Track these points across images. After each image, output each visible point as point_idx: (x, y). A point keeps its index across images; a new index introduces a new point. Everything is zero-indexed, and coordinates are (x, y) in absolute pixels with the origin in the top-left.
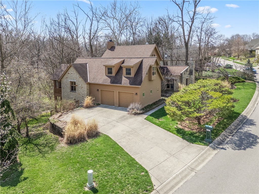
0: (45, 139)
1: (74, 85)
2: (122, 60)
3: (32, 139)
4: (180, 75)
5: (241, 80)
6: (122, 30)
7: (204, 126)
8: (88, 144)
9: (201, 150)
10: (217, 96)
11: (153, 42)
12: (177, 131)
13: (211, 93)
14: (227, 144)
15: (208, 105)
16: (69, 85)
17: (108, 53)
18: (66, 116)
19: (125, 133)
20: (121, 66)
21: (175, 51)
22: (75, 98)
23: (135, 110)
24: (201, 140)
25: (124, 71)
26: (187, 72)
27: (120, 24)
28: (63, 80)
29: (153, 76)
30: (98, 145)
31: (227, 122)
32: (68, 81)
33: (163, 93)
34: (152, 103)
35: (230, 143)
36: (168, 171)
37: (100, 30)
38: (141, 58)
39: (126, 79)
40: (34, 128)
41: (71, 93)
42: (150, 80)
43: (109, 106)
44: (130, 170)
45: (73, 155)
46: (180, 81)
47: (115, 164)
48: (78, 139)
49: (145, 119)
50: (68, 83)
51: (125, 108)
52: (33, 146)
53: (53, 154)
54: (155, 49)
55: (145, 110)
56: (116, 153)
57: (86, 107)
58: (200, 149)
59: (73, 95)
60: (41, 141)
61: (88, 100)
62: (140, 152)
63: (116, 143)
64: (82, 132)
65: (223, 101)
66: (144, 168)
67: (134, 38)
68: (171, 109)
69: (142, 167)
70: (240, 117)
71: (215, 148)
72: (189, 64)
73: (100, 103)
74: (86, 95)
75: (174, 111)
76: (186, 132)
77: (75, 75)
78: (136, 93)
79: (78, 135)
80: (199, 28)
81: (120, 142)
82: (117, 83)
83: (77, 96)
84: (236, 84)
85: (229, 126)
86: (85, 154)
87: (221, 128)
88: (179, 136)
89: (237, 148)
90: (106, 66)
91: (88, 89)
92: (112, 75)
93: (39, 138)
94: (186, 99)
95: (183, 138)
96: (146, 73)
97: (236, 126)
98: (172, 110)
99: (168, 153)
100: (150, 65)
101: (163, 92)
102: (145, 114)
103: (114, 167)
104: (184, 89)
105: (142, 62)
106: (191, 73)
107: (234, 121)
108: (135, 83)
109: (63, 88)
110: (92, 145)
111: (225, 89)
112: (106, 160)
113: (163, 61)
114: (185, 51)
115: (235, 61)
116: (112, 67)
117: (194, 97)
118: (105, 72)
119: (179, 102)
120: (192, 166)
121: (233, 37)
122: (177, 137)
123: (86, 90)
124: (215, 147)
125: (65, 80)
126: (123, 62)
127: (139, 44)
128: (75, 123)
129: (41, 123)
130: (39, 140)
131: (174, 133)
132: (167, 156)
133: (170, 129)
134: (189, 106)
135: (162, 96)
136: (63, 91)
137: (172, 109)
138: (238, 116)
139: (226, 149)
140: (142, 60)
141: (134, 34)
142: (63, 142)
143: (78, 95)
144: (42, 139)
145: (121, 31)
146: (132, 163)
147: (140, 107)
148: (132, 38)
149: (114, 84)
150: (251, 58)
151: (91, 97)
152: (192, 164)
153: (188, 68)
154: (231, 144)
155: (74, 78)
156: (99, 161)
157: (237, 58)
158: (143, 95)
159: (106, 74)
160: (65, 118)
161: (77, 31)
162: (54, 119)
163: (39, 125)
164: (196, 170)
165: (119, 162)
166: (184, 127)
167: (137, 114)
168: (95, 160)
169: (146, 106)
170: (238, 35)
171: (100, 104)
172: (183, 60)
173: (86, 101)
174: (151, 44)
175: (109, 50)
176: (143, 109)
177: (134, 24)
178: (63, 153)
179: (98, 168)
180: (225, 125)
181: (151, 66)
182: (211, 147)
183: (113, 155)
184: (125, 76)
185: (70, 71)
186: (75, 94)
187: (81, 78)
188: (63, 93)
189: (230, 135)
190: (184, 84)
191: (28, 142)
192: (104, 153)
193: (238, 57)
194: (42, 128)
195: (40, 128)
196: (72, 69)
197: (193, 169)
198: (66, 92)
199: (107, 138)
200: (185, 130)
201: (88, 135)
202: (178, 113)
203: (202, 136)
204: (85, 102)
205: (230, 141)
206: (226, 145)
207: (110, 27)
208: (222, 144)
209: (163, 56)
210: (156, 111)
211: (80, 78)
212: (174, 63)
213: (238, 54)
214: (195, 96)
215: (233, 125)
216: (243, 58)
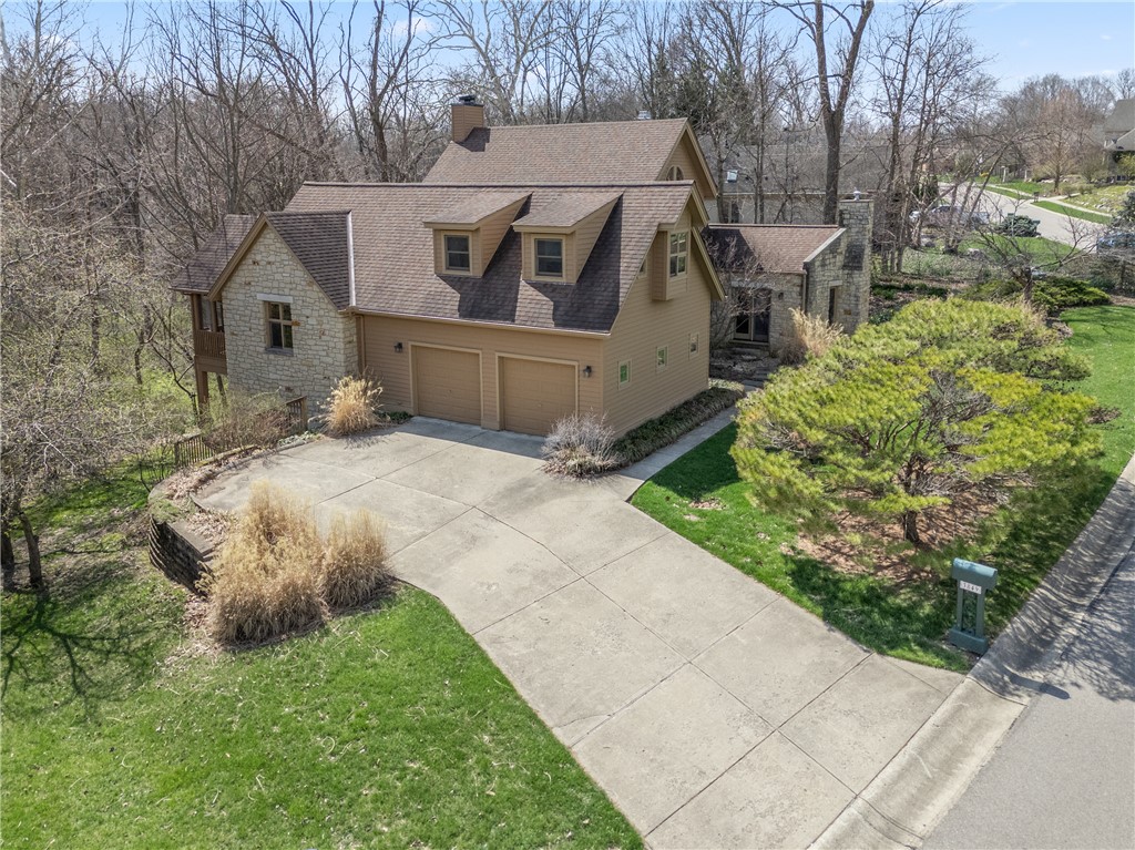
0: (119, 605)
1: (283, 322)
2: (519, 195)
3: (55, 605)
4: (801, 270)
5: (1091, 292)
6: (525, 51)
7: (948, 563)
8: (326, 651)
9: (928, 694)
10: (1015, 397)
11: (672, 111)
12: (793, 574)
13: (983, 380)
14: (1067, 659)
15: (967, 449)
16: (262, 322)
17: (454, 162)
18: (237, 483)
19: (527, 585)
20: (512, 227)
21: (776, 153)
22: (291, 384)
23: (582, 449)
24: (925, 632)
25: (529, 255)
26: (835, 257)
27: (517, 23)
28: (230, 296)
29: (675, 279)
30: (382, 657)
31: (1052, 526)
32: (254, 298)
33: (717, 357)
34: (663, 412)
35: (1084, 651)
36: (754, 834)
37: (426, 50)
38: (613, 186)
39: (536, 292)
40: (85, 531)
41: (272, 357)
42: (657, 297)
43: (453, 424)
44: (544, 828)
45: (243, 716)
46: (799, 301)
47: (463, 783)
48: (281, 614)
49: (628, 501)
50: (255, 309)
51: (533, 438)
52: (53, 646)
53: (141, 703)
54: (685, 141)
55: (630, 449)
56: (472, 713)
57: (339, 429)
58: (925, 689)
59: (280, 367)
60: (98, 616)
61: (348, 398)
62: (600, 708)
63: (475, 646)
64: (300, 582)
65: (1048, 423)
66: (619, 814)
67: (582, 90)
68: (768, 464)
69: (609, 806)
70: (1114, 497)
71: (1005, 683)
72: (848, 216)
73: (410, 412)
74: (342, 370)
75: (784, 477)
76: (841, 584)
77: (288, 269)
78: (589, 369)
79: (278, 595)
80: (894, 41)
81: (496, 640)
82: (489, 315)
83: (300, 375)
84: (1071, 313)
85: (1068, 547)
86: (304, 708)
87: (1025, 561)
88: (809, 604)
89: (1128, 688)
90: (438, 229)
91: (350, 342)
92: (470, 274)
93: (92, 597)
94: (849, 416)
95: (831, 619)
96: (636, 263)
97: (1103, 548)
98: (776, 470)
99: (751, 711)
100: (660, 224)
101: (720, 351)
102: (632, 470)
103: (454, 807)
104: (838, 357)
105: (616, 209)
106: (853, 261)
107: (1088, 520)
108: (581, 314)
109: (233, 334)
110: (347, 655)
111: (1047, 351)
112: (416, 751)
113: (720, 200)
114: (826, 153)
115: (1040, 199)
116: (470, 235)
117: (892, 403)
118: (436, 258)
119: (814, 431)
120: (891, 804)
121: (1029, 89)
122: (796, 608)
123: (341, 345)
124: (1006, 678)
125: (241, 297)
126: (524, 209)
127: (605, 119)
128: (269, 529)
129: (122, 508)
130: (91, 607)
131: (780, 588)
132: (747, 732)
133: (759, 563)
134: (863, 455)
135: (715, 372)
136: (230, 347)
137: (773, 464)
138: (1107, 491)
139: (1064, 696)
140: (620, 198)
141: (584, 69)
142: (202, 628)
143: (305, 368)
144: (103, 608)
145: (523, 54)
146: (555, 779)
147: (606, 436)
148: (571, 90)
149: (477, 317)
150: (1117, 187)
151: (363, 383)
152: (888, 791)
153: (839, 238)
154: (1088, 658)
155: (283, 285)
156: (373, 762)
157: (1053, 188)
158: (623, 377)
159: (436, 267)
160: (228, 489)
161: (311, 52)
162: (170, 497)
163: (113, 519)
164: (912, 833)
165: (486, 770)
166: (828, 552)
167: (588, 471)
168: (354, 753)
169: (634, 427)
170: (1053, 81)
171: (411, 416)
172: (812, 196)
173: (336, 402)
174: (661, 117)
175: (460, 143)
176: (618, 446)
177: (584, 23)
178: (195, 696)
179: (369, 807)
180: (1043, 543)
181: (664, 228)
182: (984, 679)
183: (453, 725)
184: (535, 279)
185: (262, 248)
186: (288, 363)
187: (315, 288)
188: (234, 357)
189: (1074, 600)
190: (818, 317)
191: (34, 617)
192: (408, 712)
193: (1057, 182)
194: (118, 536)
195: (110, 535)
196: (271, 241)
197: (895, 823)
198: (245, 355)
199: (431, 610)
200: (837, 569)
201: (331, 593)
202: (806, 491)
203: (927, 609)
204: (333, 407)
205: (1083, 642)
206: (1065, 664)
207: (472, 38)
208: (1038, 661)
209: (720, 177)
210: (683, 457)
211: (310, 284)
212: (771, 209)
213: (1058, 167)
214: (896, 394)
215: (1086, 546)
216: (1077, 185)
